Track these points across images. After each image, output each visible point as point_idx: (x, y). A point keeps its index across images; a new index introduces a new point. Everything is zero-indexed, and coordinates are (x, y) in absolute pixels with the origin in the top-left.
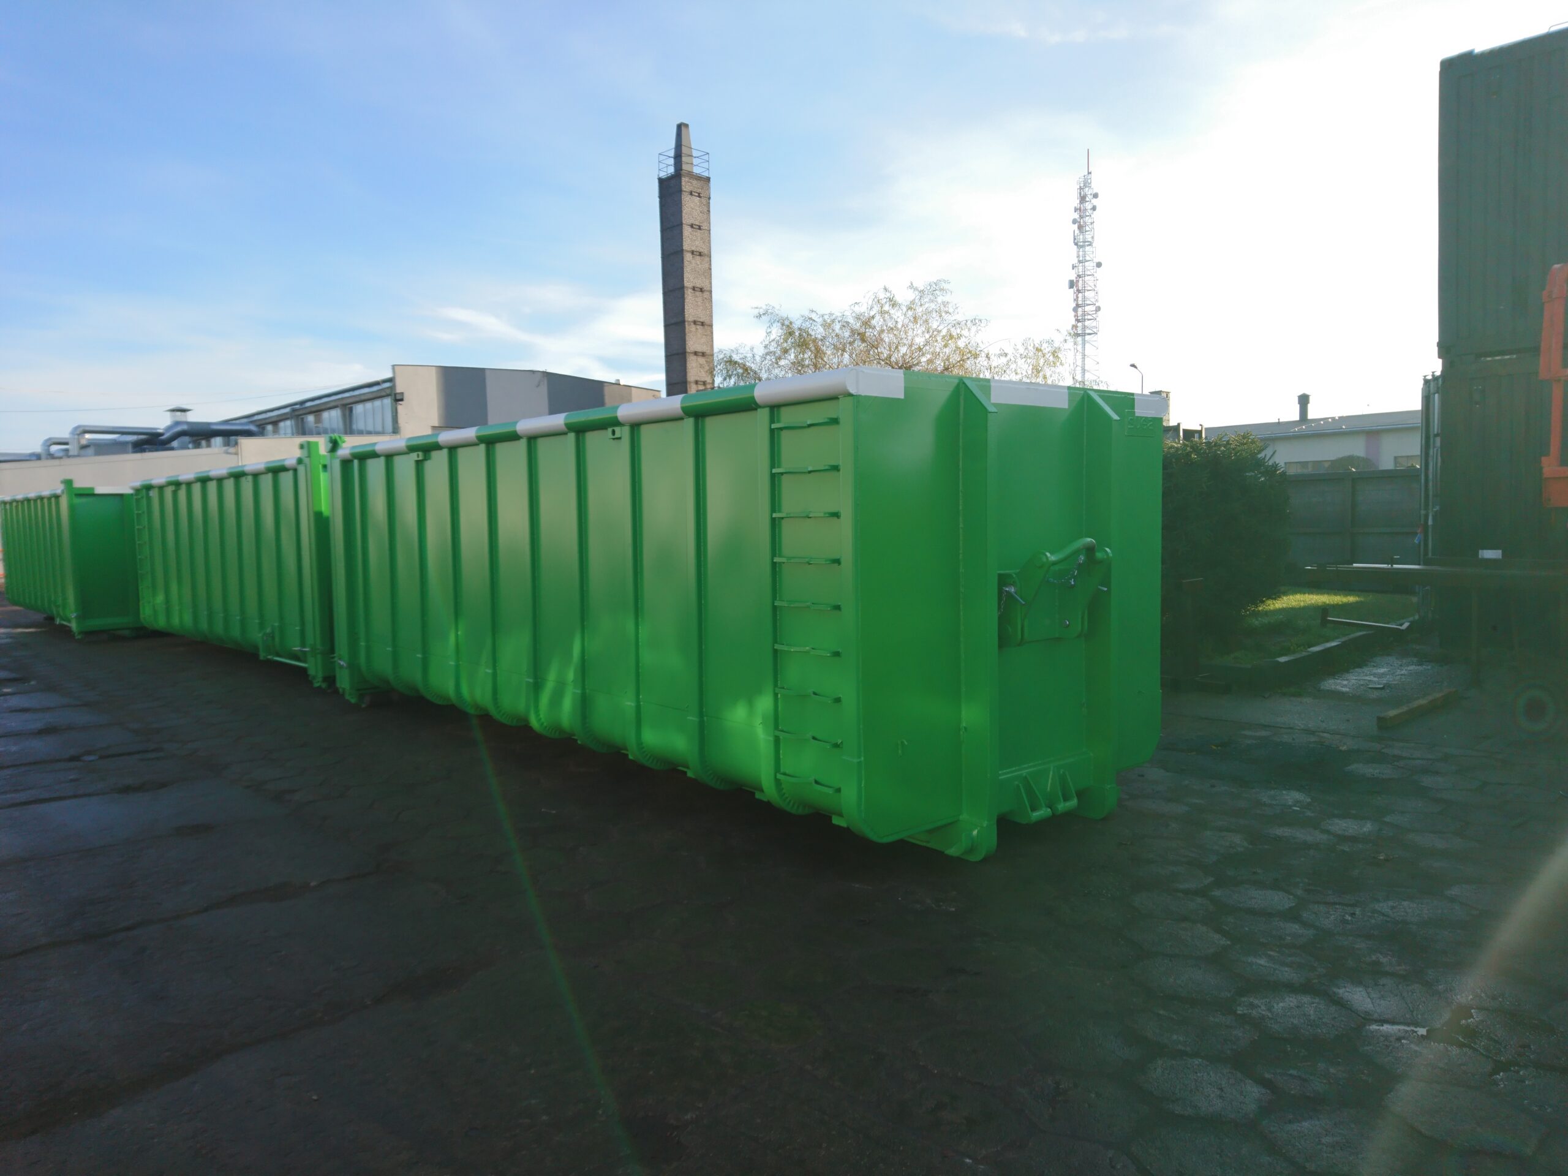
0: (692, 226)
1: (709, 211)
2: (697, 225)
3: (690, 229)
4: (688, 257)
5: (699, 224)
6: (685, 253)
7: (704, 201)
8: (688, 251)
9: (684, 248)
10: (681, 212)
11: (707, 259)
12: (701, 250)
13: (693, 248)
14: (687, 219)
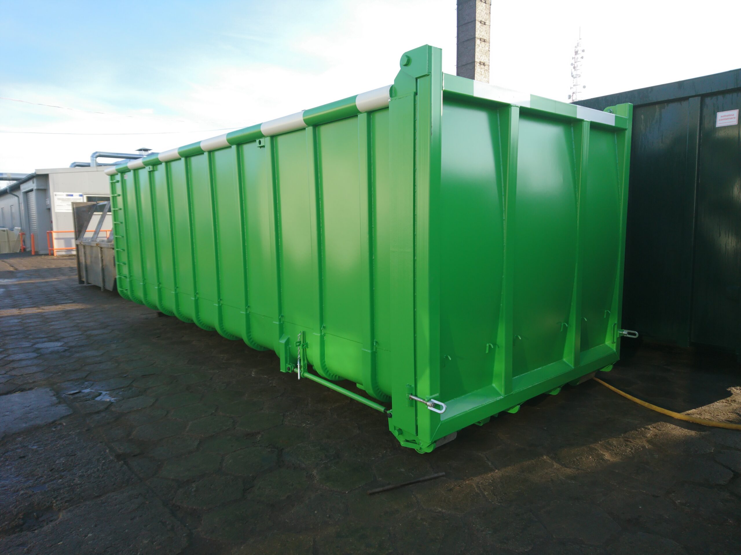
0: (481, 22)
1: (490, 13)
2: (484, 22)
3: (480, 24)
4: (478, 42)
5: (484, 21)
6: (476, 39)
7: (488, 6)
8: (478, 38)
9: (476, 36)
10: (475, 12)
11: (487, 44)
12: (485, 38)
13: (481, 37)
14: (478, 17)
